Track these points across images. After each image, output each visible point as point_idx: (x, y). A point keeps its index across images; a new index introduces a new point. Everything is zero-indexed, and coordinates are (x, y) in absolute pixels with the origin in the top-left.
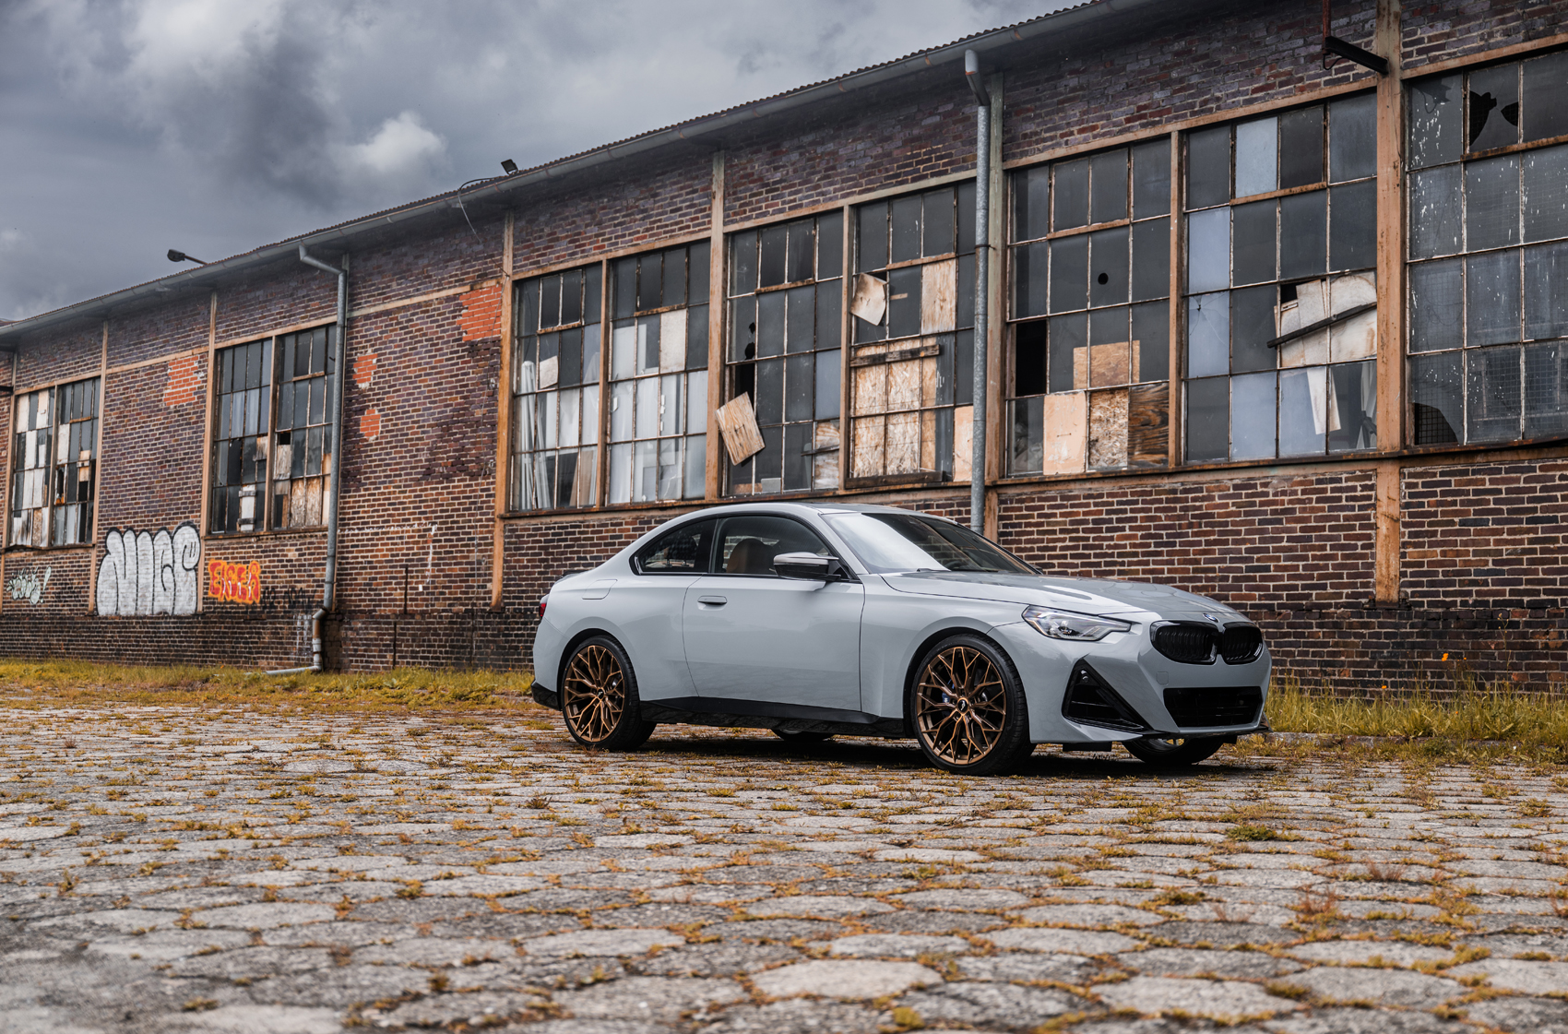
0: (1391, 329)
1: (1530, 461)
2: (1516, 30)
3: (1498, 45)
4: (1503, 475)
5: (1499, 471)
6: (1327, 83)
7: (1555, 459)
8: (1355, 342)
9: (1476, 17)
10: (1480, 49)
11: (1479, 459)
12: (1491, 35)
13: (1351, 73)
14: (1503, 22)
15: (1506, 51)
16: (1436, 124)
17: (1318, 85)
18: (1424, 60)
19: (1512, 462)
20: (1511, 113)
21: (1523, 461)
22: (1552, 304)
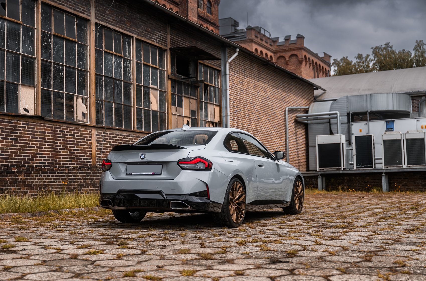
4: (4, 123)
19: (7, 119)
20: (3, 5)
21: (9, 120)
22: (13, 72)
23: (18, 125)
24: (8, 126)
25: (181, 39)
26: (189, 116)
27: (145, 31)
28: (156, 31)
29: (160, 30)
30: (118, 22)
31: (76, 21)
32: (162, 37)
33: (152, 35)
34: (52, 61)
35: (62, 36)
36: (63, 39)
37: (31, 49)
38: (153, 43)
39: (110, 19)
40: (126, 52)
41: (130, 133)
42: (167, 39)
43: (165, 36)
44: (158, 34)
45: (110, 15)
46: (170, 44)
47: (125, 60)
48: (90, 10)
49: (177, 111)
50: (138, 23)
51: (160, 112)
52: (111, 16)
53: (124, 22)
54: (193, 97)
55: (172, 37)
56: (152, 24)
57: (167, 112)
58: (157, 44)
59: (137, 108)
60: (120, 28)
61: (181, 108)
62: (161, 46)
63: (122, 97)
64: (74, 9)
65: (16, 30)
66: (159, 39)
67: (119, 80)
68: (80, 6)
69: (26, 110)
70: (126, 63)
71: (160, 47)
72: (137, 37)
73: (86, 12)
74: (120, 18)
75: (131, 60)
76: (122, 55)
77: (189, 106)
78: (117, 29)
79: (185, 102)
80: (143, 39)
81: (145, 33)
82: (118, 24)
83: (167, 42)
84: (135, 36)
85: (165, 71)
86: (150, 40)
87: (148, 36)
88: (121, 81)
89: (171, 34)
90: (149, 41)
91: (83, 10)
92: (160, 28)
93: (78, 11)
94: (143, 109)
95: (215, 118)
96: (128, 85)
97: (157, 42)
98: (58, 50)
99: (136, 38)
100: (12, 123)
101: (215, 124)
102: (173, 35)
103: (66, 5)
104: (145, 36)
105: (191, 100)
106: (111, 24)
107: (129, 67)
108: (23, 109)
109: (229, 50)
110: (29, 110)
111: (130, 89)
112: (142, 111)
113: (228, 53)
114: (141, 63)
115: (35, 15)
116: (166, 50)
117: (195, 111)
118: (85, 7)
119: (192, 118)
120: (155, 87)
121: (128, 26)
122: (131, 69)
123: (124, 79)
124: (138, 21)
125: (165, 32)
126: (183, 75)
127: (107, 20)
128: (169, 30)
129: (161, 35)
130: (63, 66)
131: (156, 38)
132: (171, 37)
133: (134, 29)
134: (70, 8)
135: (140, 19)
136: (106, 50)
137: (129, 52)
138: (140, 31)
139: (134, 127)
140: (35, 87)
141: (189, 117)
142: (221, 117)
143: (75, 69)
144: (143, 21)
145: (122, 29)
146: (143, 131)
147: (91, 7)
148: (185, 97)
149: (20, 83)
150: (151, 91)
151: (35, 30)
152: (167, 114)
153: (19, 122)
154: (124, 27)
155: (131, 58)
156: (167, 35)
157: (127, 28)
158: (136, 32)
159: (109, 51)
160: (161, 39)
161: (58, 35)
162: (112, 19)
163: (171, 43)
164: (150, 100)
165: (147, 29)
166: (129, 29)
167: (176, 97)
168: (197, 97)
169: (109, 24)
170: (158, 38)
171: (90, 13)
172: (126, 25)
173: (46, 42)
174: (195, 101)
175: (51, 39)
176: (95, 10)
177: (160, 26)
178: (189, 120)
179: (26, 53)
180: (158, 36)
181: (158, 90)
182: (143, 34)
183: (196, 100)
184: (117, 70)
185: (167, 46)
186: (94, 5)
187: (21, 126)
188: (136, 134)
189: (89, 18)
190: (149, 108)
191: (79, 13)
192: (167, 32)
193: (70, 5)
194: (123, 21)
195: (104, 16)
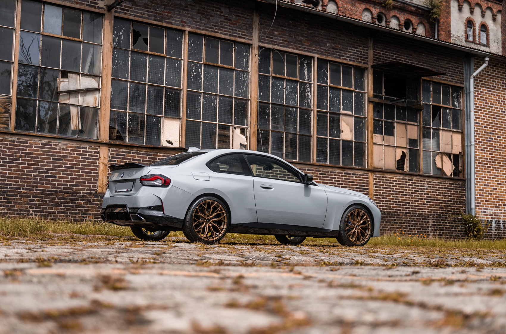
0: (107, 99)
1: (150, 152)
2: (152, 16)
3: (145, 18)
4: (142, 155)
5: (140, 154)
6: (87, 5)
7: (157, 153)
8: (90, 100)
9: (140, 6)
10: (140, 17)
11: (135, 149)
12: (144, 14)
13: (96, 5)
14: (148, 11)
15: (148, 21)
16: (122, 35)
17: (84, 4)
18: (122, 12)
19: (145, 152)
20: (146, 40)
21: (148, 152)
22: (155, 105)
23: (158, 157)
24: (146, 158)
25: (392, 53)
26: (405, 146)
27: (333, 48)
28: (350, 47)
29: (357, 46)
30: (291, 42)
31: (234, 47)
32: (359, 53)
33: (343, 52)
34: (202, 91)
35: (215, 64)
36: (218, 67)
37: (176, 81)
38: (345, 61)
39: (280, 40)
40: (304, 75)
41: (306, 166)
42: (367, 56)
43: (364, 52)
44: (353, 51)
45: (280, 35)
46: (372, 60)
47: (302, 84)
48: (251, 34)
49: (384, 140)
50: (322, 40)
51: (355, 142)
52: (281, 37)
53: (301, 41)
54: (412, 123)
55: (376, 52)
56: (344, 40)
57: (366, 142)
58: (351, 63)
59: (317, 137)
60: (294, 49)
61: (391, 137)
62: (358, 64)
63: (297, 126)
64: (230, 35)
65: (159, 63)
66: (355, 56)
67: (292, 107)
68: (239, 31)
69: (169, 142)
70: (304, 88)
71: (356, 66)
72: (320, 57)
73: (247, 36)
74: (295, 37)
75: (311, 84)
76: (298, 79)
77: (405, 134)
78: (290, 50)
79: (398, 129)
80: (329, 58)
81: (333, 51)
82: (292, 45)
83: (367, 58)
84: (317, 56)
85: (365, 93)
86: (340, 58)
87: (337, 55)
88: (296, 108)
89: (373, 49)
90: (338, 60)
91: (242, 34)
92: (357, 43)
93: (236, 36)
94: (328, 139)
95: (452, 148)
96: (305, 113)
97: (351, 60)
98: (210, 80)
99: (318, 58)
100: (151, 155)
101: (452, 156)
102: (379, 49)
103: (219, 31)
104: (332, 54)
105: (409, 127)
106: (281, 46)
107: (308, 92)
108: (167, 141)
109: (476, 60)
110: (173, 142)
111: (309, 116)
112: (327, 140)
113: (475, 64)
114: (327, 87)
115: (183, 46)
116: (367, 68)
117: (417, 140)
118: (246, 31)
119: (410, 149)
120: (350, 113)
121: (306, 45)
122: (311, 94)
123: (299, 106)
124: (322, 38)
125: (364, 47)
126: (395, 97)
127: (275, 42)
128: (371, 44)
129: (357, 51)
130: (216, 95)
131: (350, 55)
132: (374, 52)
133: (316, 48)
134: (225, 34)
135: (325, 36)
136: (274, 75)
137: (308, 74)
138: (325, 50)
139: (313, 160)
140: (180, 119)
141: (406, 148)
142: (463, 146)
143: (232, 98)
144: (329, 38)
145: (297, 49)
146: (328, 164)
147: (254, 31)
148: (397, 122)
149: (163, 115)
150: (341, 117)
151: (182, 61)
152: (366, 144)
153: (159, 154)
154: (300, 47)
155: (311, 81)
156: (367, 50)
157: (305, 48)
158: (318, 51)
159: (278, 76)
160: (357, 56)
161: (210, 63)
162: (283, 40)
163: (374, 60)
164: (341, 128)
165: (335, 46)
166: (308, 49)
167: (382, 123)
168: (420, 123)
169: (278, 45)
170: (353, 55)
171: (252, 37)
172: (304, 45)
173: (195, 72)
174: (416, 127)
175: (201, 69)
176: (259, 33)
177: (357, 40)
178: (405, 151)
179: (171, 86)
180: (353, 53)
181: (353, 116)
182: (329, 53)
183: (418, 126)
184: (291, 95)
185: (367, 64)
186: (257, 28)
187: (161, 158)
188: (316, 167)
189: (250, 42)
190: (339, 137)
191: (237, 38)
192: (367, 47)
193: (225, 31)
194: (299, 41)
195: (272, 38)
